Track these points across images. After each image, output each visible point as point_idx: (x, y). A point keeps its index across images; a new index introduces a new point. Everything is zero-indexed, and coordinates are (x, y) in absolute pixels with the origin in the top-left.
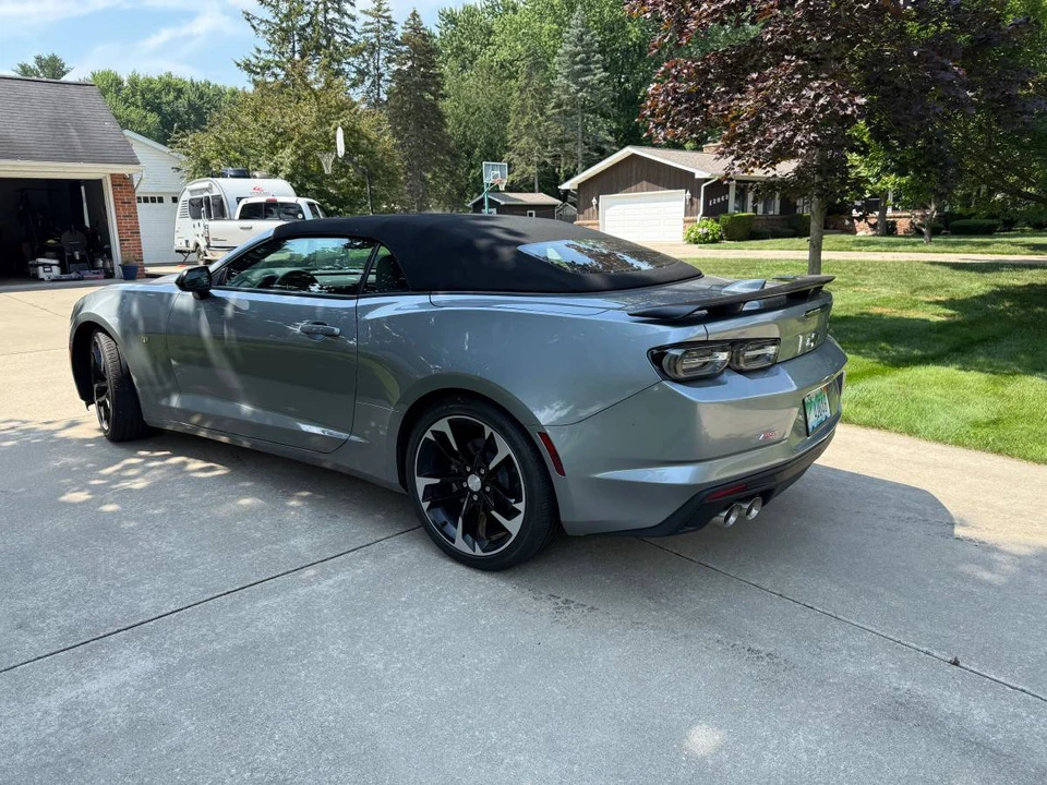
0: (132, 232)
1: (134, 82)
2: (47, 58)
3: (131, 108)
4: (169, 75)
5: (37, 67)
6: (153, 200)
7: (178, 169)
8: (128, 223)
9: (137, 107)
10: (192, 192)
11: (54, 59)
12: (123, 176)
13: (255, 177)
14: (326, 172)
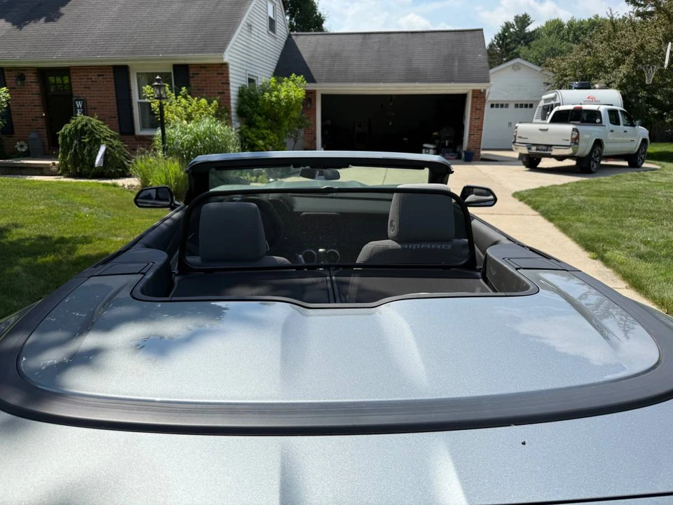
0: (477, 128)
1: (571, 24)
2: (521, 16)
3: (565, 43)
4: (597, 17)
5: (514, 23)
6: (526, 106)
7: (548, 84)
8: (477, 123)
9: (569, 41)
10: (546, 100)
11: (525, 16)
12: (479, 91)
13: (595, 88)
14: (647, 83)
